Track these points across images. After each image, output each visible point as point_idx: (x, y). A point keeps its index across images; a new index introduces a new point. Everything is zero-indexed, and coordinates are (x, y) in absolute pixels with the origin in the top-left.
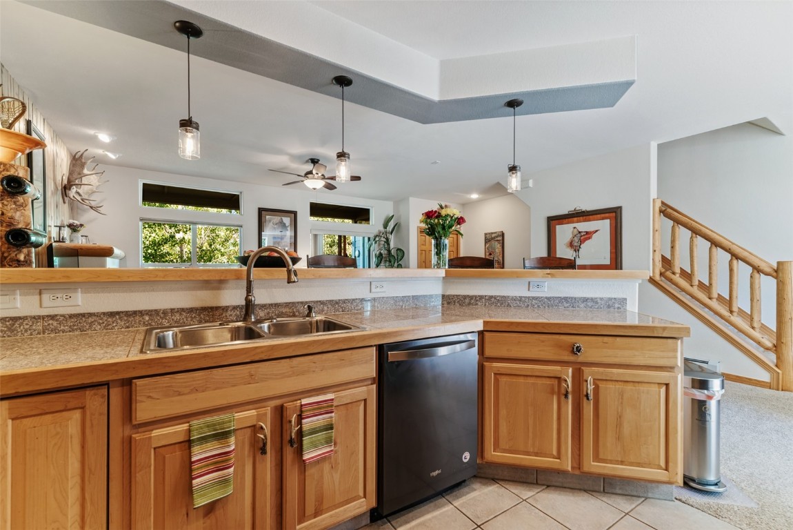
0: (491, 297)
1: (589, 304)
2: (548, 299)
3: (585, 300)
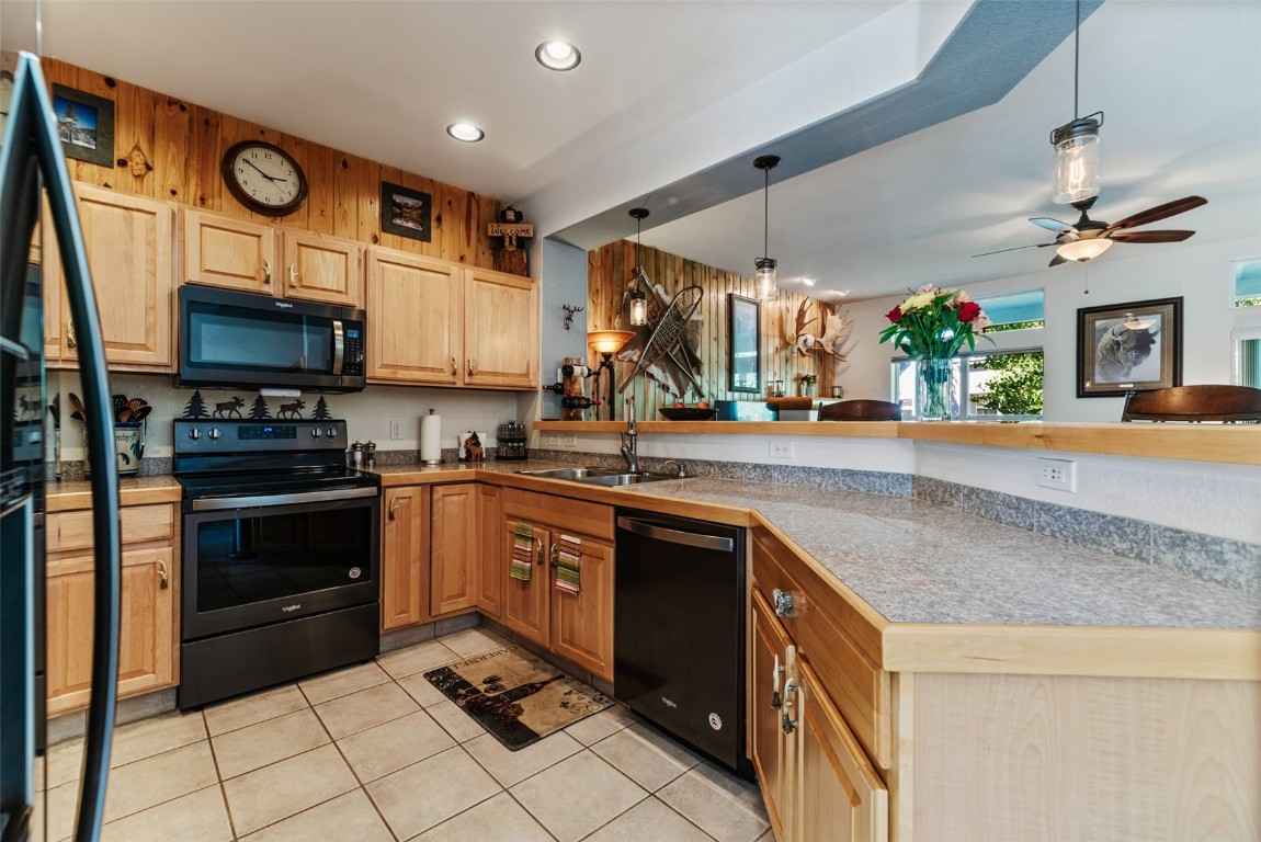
0: (972, 490)
1: (1191, 556)
2: (1075, 514)
3: (1179, 539)
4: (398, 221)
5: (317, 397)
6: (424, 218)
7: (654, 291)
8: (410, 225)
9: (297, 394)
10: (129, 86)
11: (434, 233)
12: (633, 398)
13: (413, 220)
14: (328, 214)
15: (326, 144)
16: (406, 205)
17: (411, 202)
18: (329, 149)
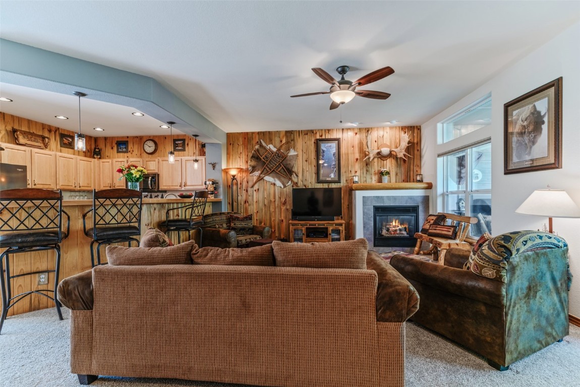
4: (177, 148)
5: (161, 194)
6: (183, 145)
7: (268, 148)
8: (180, 148)
9: (147, 193)
10: (131, 137)
11: (186, 148)
12: (258, 189)
13: (181, 147)
14: (162, 151)
15: (160, 135)
16: (179, 144)
17: (180, 142)
18: (161, 136)
